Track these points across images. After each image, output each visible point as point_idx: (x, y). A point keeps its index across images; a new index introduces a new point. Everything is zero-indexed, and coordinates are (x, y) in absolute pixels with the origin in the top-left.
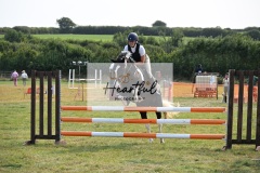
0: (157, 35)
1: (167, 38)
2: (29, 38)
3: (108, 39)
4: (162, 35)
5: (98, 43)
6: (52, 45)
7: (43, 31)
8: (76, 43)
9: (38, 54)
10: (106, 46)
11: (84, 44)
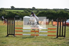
0: (33, 10)
1: (36, 11)
2: (4, 11)
3: (22, 11)
4: (35, 10)
5: (20, 12)
6: (10, 12)
7: (7, 9)
8: (15, 12)
9: (7, 14)
10: (22, 12)
11: (17, 12)
